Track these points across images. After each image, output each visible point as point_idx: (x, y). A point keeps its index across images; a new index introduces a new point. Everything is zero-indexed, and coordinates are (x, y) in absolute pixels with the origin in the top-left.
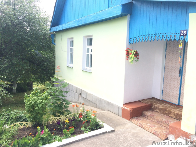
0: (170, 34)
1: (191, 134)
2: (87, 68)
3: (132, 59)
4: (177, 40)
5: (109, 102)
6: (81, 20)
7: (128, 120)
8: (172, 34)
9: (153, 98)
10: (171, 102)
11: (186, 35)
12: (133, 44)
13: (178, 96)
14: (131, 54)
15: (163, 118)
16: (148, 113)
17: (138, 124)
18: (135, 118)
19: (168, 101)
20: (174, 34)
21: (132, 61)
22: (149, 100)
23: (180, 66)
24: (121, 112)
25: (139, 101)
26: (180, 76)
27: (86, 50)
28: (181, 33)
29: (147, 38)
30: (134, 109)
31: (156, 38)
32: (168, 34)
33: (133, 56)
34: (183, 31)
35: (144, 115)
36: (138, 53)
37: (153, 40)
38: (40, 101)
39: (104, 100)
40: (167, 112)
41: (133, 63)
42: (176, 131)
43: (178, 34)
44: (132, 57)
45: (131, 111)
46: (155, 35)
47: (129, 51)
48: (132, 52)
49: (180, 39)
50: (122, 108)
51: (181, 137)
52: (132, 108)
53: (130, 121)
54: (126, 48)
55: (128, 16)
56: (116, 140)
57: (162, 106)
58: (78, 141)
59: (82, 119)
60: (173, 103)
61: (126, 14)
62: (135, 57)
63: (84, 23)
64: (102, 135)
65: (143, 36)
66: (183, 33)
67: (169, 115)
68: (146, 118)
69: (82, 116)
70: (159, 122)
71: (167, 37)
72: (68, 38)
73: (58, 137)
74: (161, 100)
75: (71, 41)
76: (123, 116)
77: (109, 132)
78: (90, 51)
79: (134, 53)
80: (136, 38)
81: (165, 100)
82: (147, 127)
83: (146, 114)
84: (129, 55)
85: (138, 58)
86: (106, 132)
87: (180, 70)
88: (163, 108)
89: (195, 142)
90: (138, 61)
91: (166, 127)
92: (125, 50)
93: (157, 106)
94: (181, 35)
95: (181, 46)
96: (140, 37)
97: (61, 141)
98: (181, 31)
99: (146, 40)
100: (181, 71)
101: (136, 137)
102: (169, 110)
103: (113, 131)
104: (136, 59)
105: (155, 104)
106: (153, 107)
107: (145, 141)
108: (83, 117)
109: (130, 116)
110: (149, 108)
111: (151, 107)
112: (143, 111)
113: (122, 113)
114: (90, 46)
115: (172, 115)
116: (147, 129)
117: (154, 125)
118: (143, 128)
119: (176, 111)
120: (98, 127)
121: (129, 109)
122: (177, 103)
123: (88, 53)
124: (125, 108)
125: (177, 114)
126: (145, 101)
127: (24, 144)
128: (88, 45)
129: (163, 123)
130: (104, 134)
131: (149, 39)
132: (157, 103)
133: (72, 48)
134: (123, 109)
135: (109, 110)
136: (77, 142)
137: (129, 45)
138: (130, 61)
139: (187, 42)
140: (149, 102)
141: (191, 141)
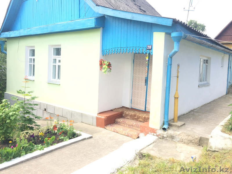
0: (139, 48)
1: (157, 129)
2: (54, 80)
3: (106, 70)
4: (144, 53)
5: (82, 113)
6: (47, 28)
7: (103, 128)
8: (140, 48)
9: (123, 107)
10: (139, 109)
11: (151, 49)
12: (106, 55)
13: (145, 103)
14: (105, 64)
15: (134, 123)
16: (121, 120)
17: (113, 130)
18: (109, 125)
19: (137, 108)
20: (142, 48)
21: (105, 71)
22: (120, 109)
23: (146, 76)
24: (95, 121)
25: (112, 110)
26: (145, 85)
27: (52, 61)
28: (147, 47)
29: (119, 50)
30: (108, 117)
31: (127, 51)
32: (137, 48)
33: (107, 67)
34: (149, 46)
35: (117, 123)
36: (111, 64)
37: (125, 52)
38: (13, 113)
39: (76, 112)
40: (136, 117)
41: (106, 73)
42: (146, 129)
43: (145, 48)
44: (105, 68)
45: (106, 119)
46: (126, 48)
47: (103, 62)
48: (106, 63)
49: (147, 52)
50: (96, 117)
51: (149, 133)
52: (106, 116)
53: (105, 128)
54: (100, 59)
55: (101, 29)
56: (96, 144)
57: (132, 113)
58: (60, 148)
59: (56, 131)
60: (141, 109)
61: (99, 27)
62: (108, 68)
63: (51, 31)
64: (81, 142)
65: (115, 49)
66: (149, 48)
67: (138, 120)
68: (118, 124)
69: (57, 127)
70: (131, 126)
71: (137, 51)
72: (27, 46)
73: (40, 146)
74: (130, 108)
75: (30, 50)
76: (98, 125)
77: (88, 138)
78: (57, 61)
79: (108, 64)
80: (109, 50)
81: (134, 108)
82: (121, 131)
83: (118, 121)
84: (102, 66)
85: (111, 69)
86: (85, 139)
87: (146, 79)
88: (133, 114)
89: (160, 135)
90: (111, 71)
91: (136, 129)
92: (99, 60)
93: (127, 113)
94: (147, 49)
95: (147, 59)
96: (112, 49)
97: (43, 150)
98: (147, 46)
99: (119, 52)
100: (146, 81)
101: (112, 139)
102: (138, 116)
103: (91, 137)
104: (109, 70)
105: (125, 111)
106: (124, 115)
107: (121, 141)
108: (57, 129)
109: (105, 124)
110: (121, 115)
111: (122, 114)
112: (116, 119)
113: (97, 122)
114: (57, 56)
115: (141, 120)
116: (121, 133)
117: (126, 129)
118: (117, 133)
119: (144, 115)
120: (75, 136)
121: (103, 117)
122: (144, 110)
123: (54, 64)
124: (100, 117)
125: (145, 118)
126: (117, 110)
127: (6, 153)
128: (54, 55)
129: (134, 126)
130: (83, 141)
131: (121, 51)
132: (127, 111)
133: (33, 58)
134: (97, 119)
135: (82, 122)
136: (59, 150)
137: (102, 56)
138: (103, 71)
139: (152, 55)
140: (121, 111)
141: (157, 135)
